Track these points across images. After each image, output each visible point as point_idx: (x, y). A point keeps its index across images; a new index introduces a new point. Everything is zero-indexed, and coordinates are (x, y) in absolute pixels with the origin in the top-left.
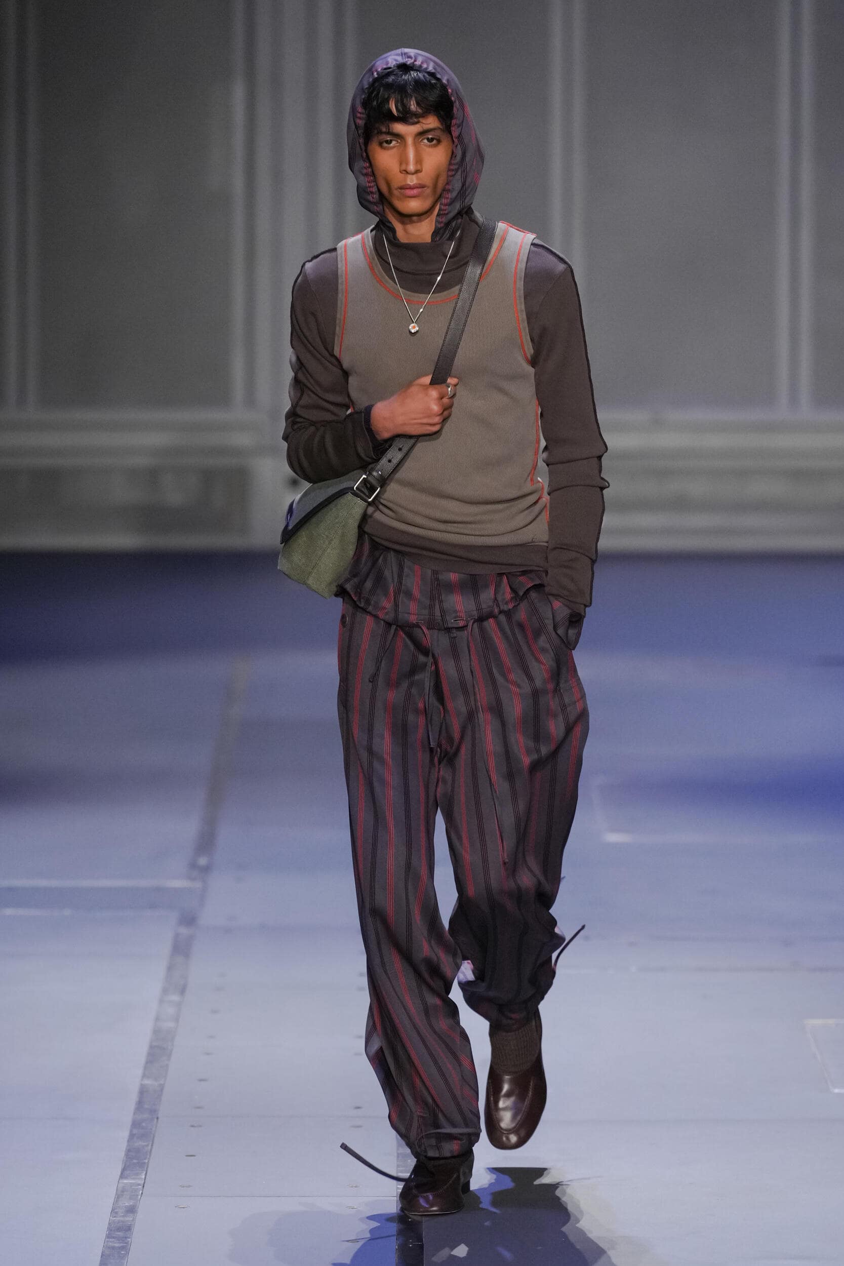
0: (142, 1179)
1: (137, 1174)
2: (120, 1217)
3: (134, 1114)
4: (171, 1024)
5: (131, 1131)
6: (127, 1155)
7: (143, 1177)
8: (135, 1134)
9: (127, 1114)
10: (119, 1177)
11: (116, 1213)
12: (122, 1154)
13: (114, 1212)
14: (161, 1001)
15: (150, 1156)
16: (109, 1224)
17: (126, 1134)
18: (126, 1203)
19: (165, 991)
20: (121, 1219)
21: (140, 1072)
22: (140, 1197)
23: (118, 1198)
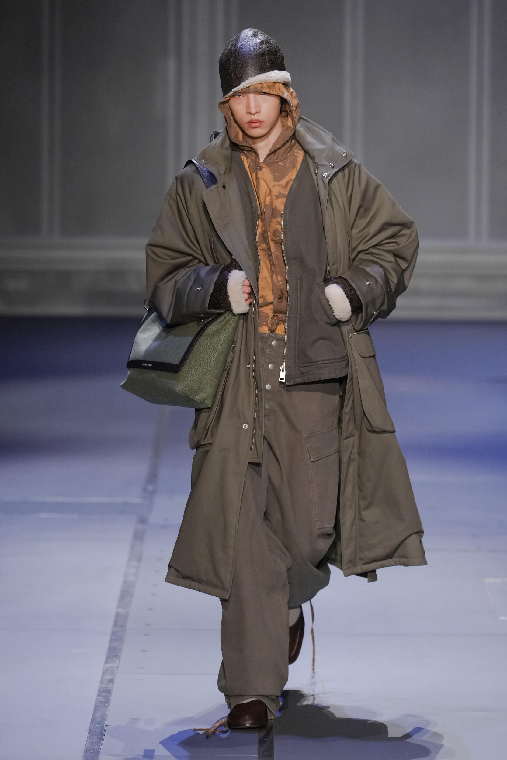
0: (117, 664)
1: (114, 661)
2: (105, 685)
3: (113, 628)
4: (133, 578)
5: (111, 637)
6: (108, 650)
8: (113, 639)
9: (108, 627)
10: (104, 663)
11: (103, 682)
12: (105, 650)
14: (127, 565)
15: (121, 651)
16: (99, 689)
17: (108, 639)
18: (108, 677)
19: (130, 560)
21: (115, 604)
22: (116, 674)
23: (104, 674)
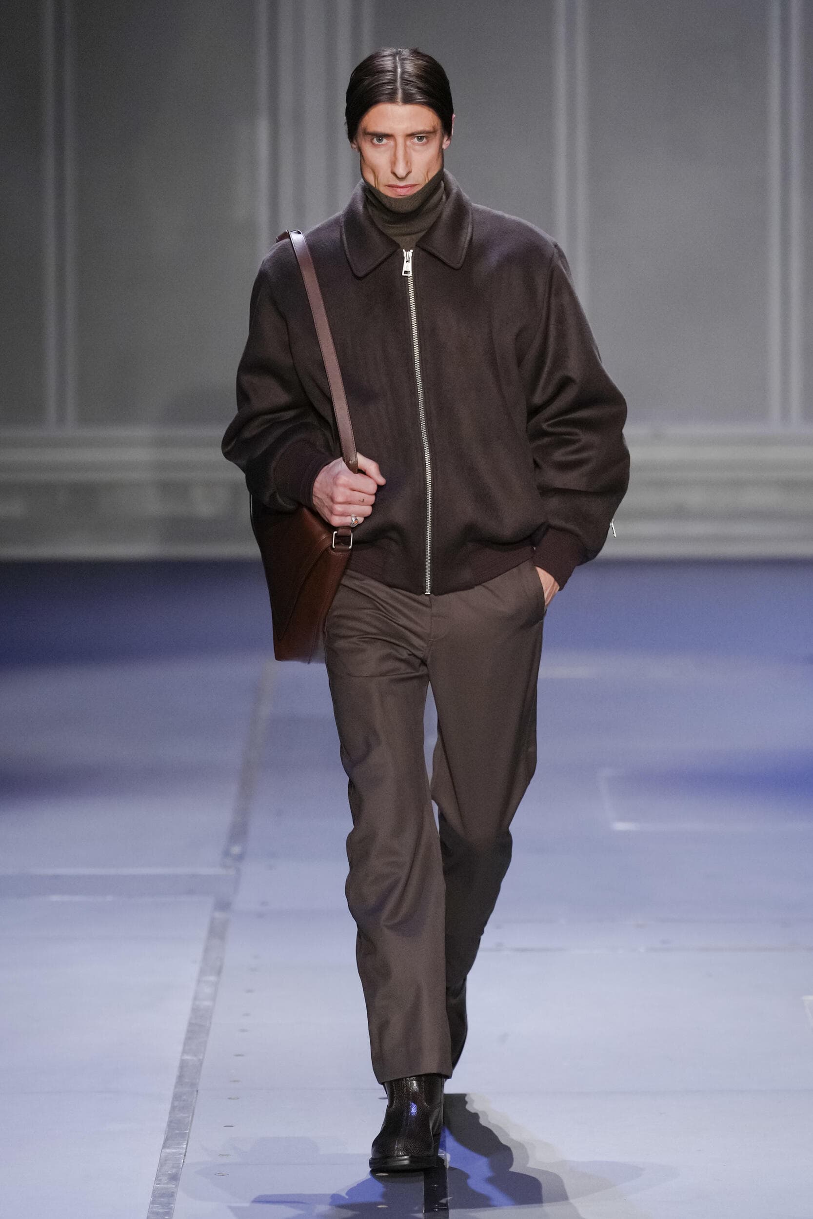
0: (184, 1148)
1: (179, 1144)
2: (164, 1184)
3: (176, 1087)
4: (208, 1003)
5: (173, 1103)
6: (169, 1126)
7: (185, 1146)
8: (176, 1106)
9: (168, 1086)
10: (161, 1147)
11: (160, 1180)
12: (163, 1125)
13: (157, 1179)
14: (199, 981)
15: (190, 1127)
16: (153, 1190)
17: (168, 1107)
18: (170, 1171)
19: (202, 972)
20: (165, 1186)
21: (180, 1048)
22: (182, 1165)
23: (161, 1166)
